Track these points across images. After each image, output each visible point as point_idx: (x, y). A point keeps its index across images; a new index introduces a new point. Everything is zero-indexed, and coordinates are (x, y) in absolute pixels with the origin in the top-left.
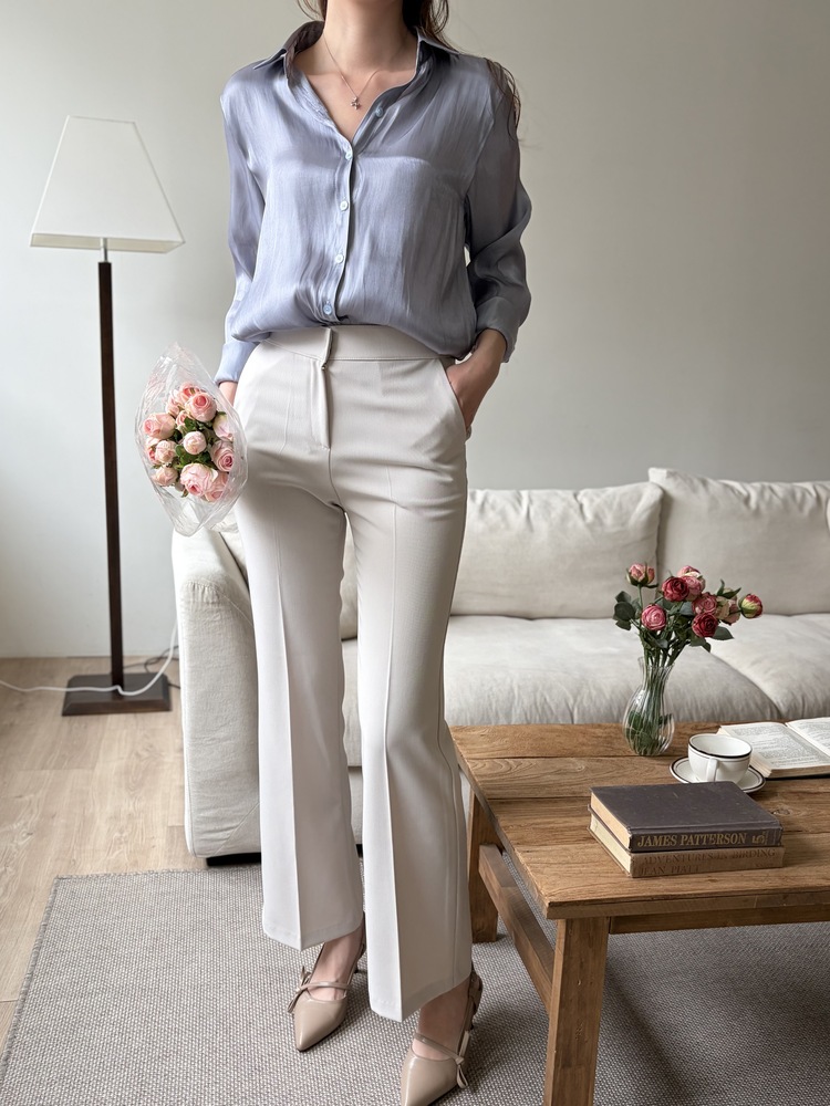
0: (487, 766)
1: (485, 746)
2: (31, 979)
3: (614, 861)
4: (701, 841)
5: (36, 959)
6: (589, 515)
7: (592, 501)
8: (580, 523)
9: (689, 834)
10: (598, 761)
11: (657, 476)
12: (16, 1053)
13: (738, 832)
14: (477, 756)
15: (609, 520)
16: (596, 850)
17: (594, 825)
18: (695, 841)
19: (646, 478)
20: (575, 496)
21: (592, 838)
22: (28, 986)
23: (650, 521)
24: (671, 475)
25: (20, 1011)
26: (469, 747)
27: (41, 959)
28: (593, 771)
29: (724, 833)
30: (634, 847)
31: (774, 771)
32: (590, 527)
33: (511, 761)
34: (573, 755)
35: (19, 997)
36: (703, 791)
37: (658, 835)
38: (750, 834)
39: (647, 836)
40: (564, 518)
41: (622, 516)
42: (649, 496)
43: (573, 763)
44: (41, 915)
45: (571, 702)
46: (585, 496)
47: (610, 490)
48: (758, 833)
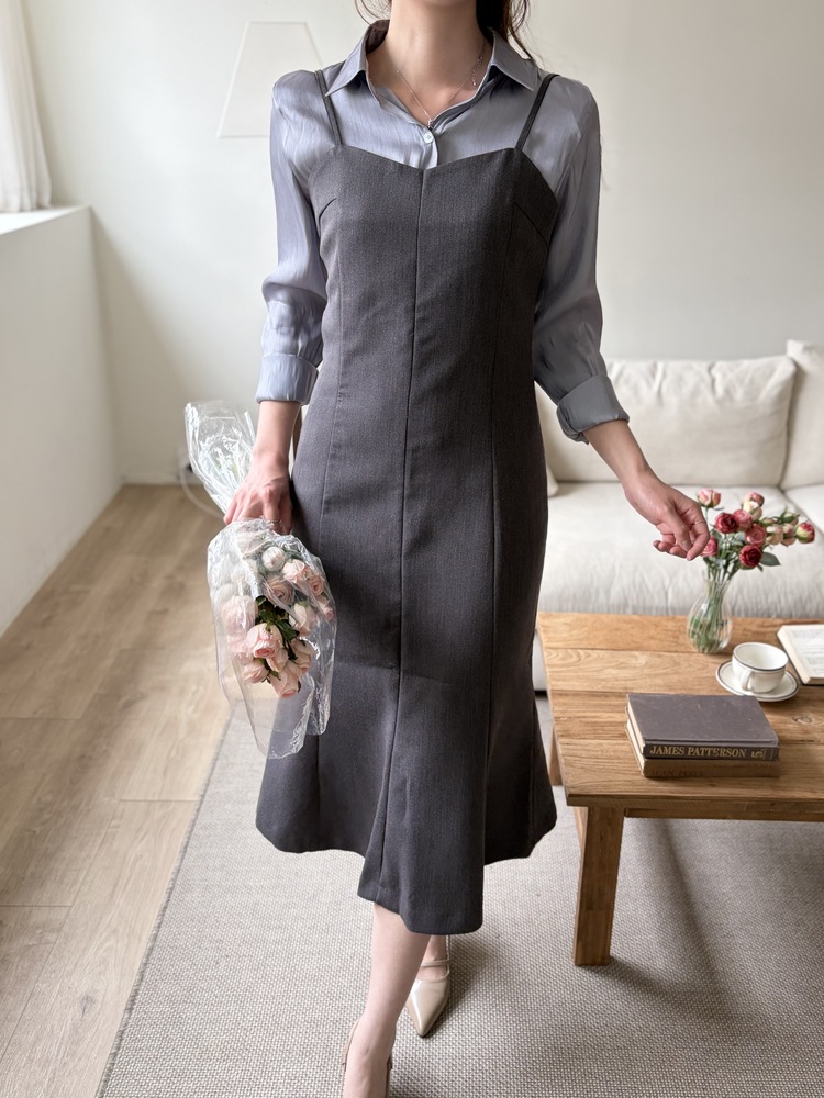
0: (561, 655)
1: (564, 635)
2: (207, 785)
3: (635, 759)
4: (706, 753)
5: (213, 769)
6: (720, 390)
7: (724, 375)
8: (710, 399)
9: (695, 747)
10: (660, 656)
11: (795, 349)
12: (193, 843)
13: (739, 748)
14: (554, 645)
15: (739, 395)
16: (624, 748)
17: (629, 725)
18: (700, 752)
19: (783, 351)
20: (710, 369)
21: (624, 736)
22: (205, 791)
23: (780, 397)
24: (807, 349)
25: (198, 810)
26: (551, 635)
27: (217, 770)
28: (651, 667)
29: (726, 748)
30: (646, 753)
31: (812, 679)
32: (720, 402)
33: (582, 652)
34: (637, 649)
35: (197, 798)
36: (725, 705)
37: (668, 746)
38: (750, 750)
39: (658, 746)
40: (695, 393)
41: (753, 391)
42: (784, 371)
43: (636, 657)
44: (220, 731)
45: (667, 582)
46: (721, 371)
47: (745, 363)
48: (756, 750)
